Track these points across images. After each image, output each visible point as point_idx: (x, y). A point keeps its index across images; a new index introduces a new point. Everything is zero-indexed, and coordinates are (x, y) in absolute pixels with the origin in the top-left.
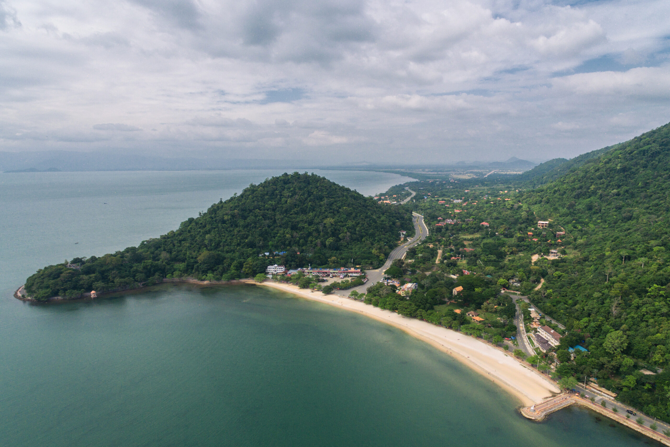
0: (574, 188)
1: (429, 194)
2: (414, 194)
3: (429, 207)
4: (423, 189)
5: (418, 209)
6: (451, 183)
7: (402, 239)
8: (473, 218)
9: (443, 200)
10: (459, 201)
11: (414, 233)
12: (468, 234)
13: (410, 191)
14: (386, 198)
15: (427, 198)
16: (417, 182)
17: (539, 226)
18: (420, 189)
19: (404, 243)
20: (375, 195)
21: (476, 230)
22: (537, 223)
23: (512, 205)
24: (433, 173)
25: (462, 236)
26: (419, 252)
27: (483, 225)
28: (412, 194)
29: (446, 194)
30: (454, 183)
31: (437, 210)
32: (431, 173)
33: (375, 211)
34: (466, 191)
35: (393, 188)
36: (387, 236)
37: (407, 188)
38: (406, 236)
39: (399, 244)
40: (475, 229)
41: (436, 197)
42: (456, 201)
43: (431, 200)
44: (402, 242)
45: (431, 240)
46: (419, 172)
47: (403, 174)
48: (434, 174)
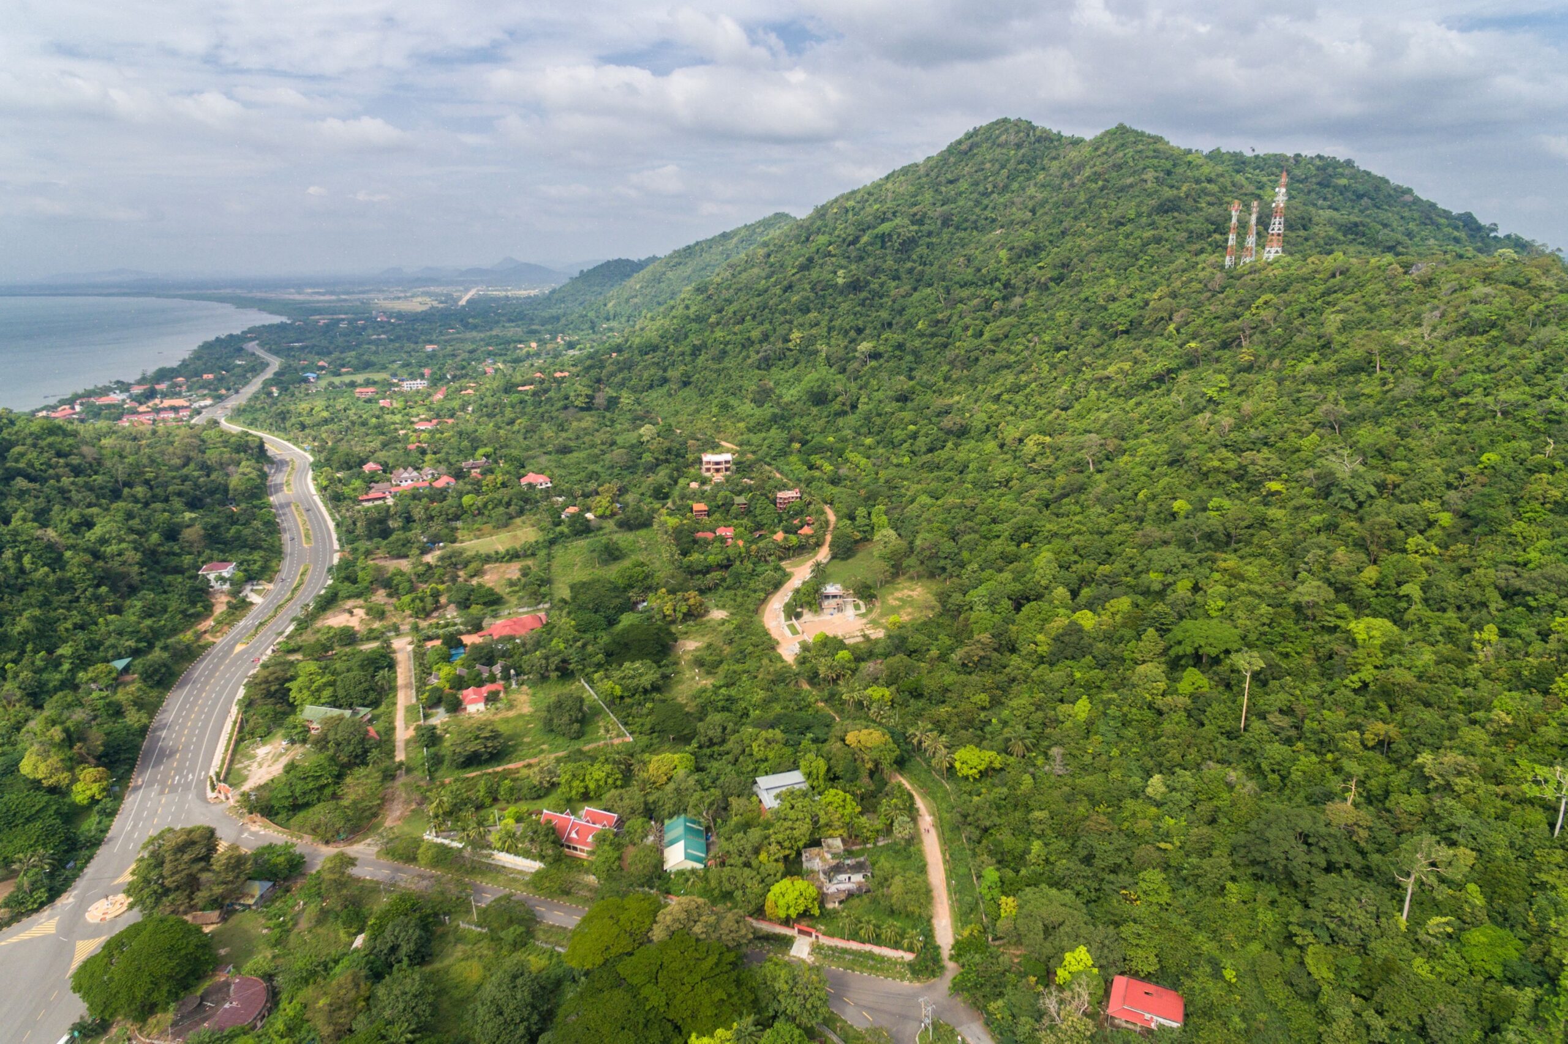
0: (749, 339)
1: (321, 363)
2: (275, 364)
3: (325, 414)
4: (302, 349)
5: (288, 424)
6: (382, 325)
7: (220, 607)
8: (487, 456)
9: (368, 383)
10: (420, 384)
11: (277, 552)
12: (490, 526)
13: (260, 353)
14: (176, 385)
15: (318, 378)
16: (282, 327)
17: (708, 470)
18: (292, 348)
19: (230, 624)
20: (138, 377)
21: (512, 509)
22: (700, 461)
23: (587, 396)
24: (327, 298)
25: (471, 544)
26: (306, 693)
27: (531, 486)
28: (268, 365)
29: (373, 358)
30: (389, 322)
31: (353, 423)
32: (322, 298)
33: (62, 491)
34: (429, 348)
35: (207, 346)
36: (131, 617)
37: (252, 346)
38: (237, 586)
39: (209, 638)
40: (508, 504)
41: (347, 373)
42: (408, 386)
43: (331, 384)
44: (219, 622)
45: (354, 581)
46: (287, 296)
47: (242, 303)
48: (330, 301)
